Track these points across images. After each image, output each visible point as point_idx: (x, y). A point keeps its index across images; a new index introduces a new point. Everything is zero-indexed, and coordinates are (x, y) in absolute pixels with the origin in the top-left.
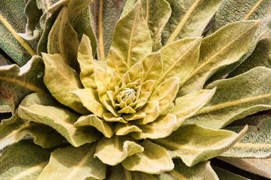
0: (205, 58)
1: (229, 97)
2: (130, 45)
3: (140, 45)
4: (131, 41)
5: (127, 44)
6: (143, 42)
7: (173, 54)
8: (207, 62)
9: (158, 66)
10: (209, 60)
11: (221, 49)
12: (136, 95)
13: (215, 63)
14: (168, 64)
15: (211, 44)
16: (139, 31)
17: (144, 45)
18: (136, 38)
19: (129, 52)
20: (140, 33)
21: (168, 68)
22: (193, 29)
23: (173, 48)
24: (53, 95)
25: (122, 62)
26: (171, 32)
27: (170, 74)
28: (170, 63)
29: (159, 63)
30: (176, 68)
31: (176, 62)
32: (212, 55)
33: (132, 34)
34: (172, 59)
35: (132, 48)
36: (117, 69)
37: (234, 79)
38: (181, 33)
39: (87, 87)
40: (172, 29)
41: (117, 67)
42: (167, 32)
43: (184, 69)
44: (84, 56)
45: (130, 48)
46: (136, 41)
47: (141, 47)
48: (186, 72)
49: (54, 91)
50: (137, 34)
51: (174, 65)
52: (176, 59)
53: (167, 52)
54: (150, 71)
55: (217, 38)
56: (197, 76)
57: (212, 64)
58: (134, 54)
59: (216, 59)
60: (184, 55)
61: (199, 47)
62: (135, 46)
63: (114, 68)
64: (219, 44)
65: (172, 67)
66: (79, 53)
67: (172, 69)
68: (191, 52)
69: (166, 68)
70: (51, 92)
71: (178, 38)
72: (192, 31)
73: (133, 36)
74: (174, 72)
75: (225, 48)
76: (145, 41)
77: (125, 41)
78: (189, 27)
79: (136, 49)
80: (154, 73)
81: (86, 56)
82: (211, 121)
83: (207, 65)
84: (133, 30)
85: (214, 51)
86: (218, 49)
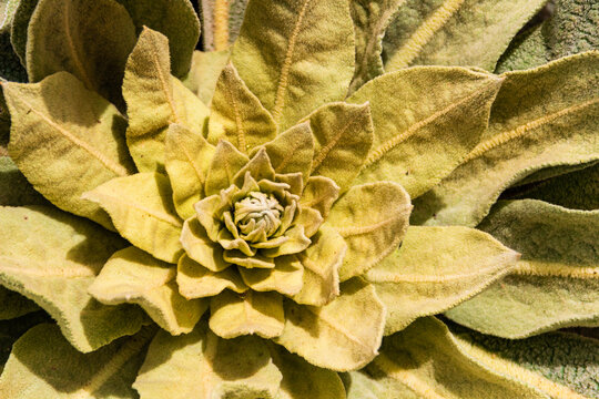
0: (511, 121)
1: (566, 252)
2: (290, 53)
3: (320, 55)
4: (292, 42)
5: (280, 49)
6: (328, 49)
7: (414, 100)
8: (513, 134)
9: (358, 139)
10: (521, 130)
11: (560, 110)
12: (281, 215)
13: (536, 142)
14: (397, 123)
15: (533, 89)
16: (319, 18)
17: (333, 58)
18: (310, 36)
19: (285, 70)
20: (324, 25)
21: (394, 136)
22: (489, 16)
23: (416, 84)
24: (37, 189)
25: (256, 108)
26: (424, 15)
27: (397, 152)
28: (403, 123)
29: (363, 134)
30: (417, 140)
31: (418, 125)
32: (532, 119)
33: (298, 24)
34: (409, 114)
35: (294, 61)
36: (240, 126)
37: (587, 216)
38: (453, 21)
39: (147, 165)
40: (428, 8)
41: (239, 119)
42: (412, 12)
43: (439, 146)
44: (142, 80)
45: (289, 60)
46: (309, 46)
47: (321, 62)
48: (444, 157)
49: (41, 181)
50: (312, 25)
51: (412, 130)
52: (419, 117)
53: (396, 91)
54: (335, 147)
55: (553, 79)
56: (480, 164)
57: (527, 142)
58: (300, 80)
59: (541, 133)
60: (444, 112)
61: (489, 104)
62: (303, 57)
63: (231, 119)
64: (556, 95)
65: (405, 135)
66: (128, 74)
67: (405, 142)
68: (465, 110)
69: (388, 134)
70: (31, 180)
71: (442, 34)
72: (486, 23)
73: (302, 31)
74: (409, 149)
75: (571, 109)
76: (335, 47)
77: (277, 38)
78: (478, 10)
79: (306, 67)
80: (344, 154)
81: (149, 82)
82: (504, 302)
83: (511, 140)
84: (302, 14)
85: (539, 109)
86: (551, 107)
